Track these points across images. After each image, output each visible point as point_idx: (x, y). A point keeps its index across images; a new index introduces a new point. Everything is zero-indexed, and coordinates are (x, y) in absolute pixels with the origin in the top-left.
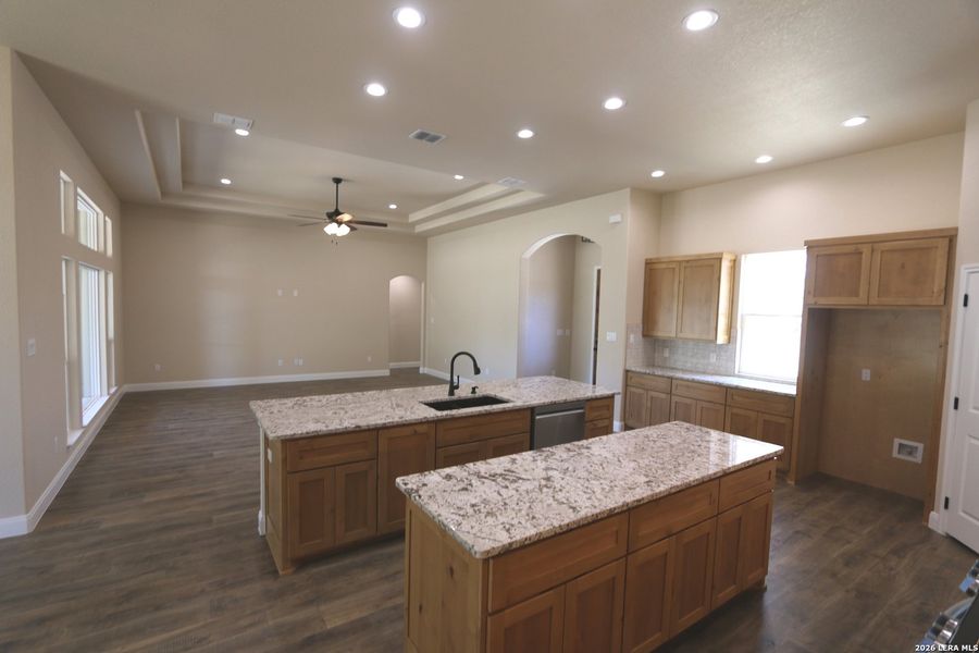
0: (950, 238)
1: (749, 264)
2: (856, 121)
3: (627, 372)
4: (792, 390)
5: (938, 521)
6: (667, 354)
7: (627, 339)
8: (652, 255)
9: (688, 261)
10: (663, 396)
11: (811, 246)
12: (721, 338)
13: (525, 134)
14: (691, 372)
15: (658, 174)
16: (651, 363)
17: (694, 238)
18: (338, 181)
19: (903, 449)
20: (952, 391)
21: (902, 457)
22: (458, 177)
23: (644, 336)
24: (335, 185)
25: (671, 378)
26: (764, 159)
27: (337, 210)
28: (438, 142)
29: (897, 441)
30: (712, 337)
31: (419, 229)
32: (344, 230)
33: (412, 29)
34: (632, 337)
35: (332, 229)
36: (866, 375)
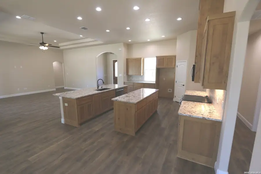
0: (175, 57)
1: (146, 60)
2: (163, 36)
3: (124, 82)
4: (155, 83)
5: (174, 100)
6: (131, 78)
7: (124, 75)
8: (127, 58)
9: (135, 59)
10: (132, 86)
11: (157, 57)
12: (142, 74)
13: (108, 31)
14: (136, 81)
15: (130, 41)
16: (128, 80)
17: (136, 54)
18: (42, 33)
19: (169, 90)
20: (176, 80)
21: (170, 92)
22: (81, 36)
23: (127, 75)
24: (42, 34)
25: (134, 83)
26: (149, 40)
27: (43, 42)
28: (87, 30)
29: (169, 89)
30: (140, 74)
31: (61, 48)
32: (46, 48)
33: (98, 11)
34: (125, 75)
35: (42, 48)
36: (164, 79)
